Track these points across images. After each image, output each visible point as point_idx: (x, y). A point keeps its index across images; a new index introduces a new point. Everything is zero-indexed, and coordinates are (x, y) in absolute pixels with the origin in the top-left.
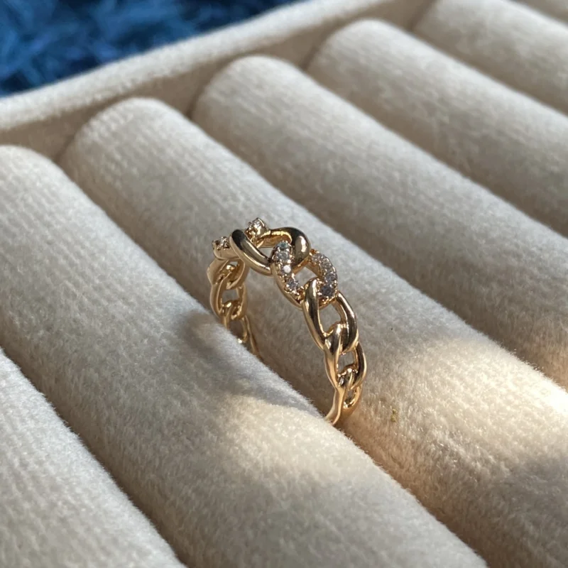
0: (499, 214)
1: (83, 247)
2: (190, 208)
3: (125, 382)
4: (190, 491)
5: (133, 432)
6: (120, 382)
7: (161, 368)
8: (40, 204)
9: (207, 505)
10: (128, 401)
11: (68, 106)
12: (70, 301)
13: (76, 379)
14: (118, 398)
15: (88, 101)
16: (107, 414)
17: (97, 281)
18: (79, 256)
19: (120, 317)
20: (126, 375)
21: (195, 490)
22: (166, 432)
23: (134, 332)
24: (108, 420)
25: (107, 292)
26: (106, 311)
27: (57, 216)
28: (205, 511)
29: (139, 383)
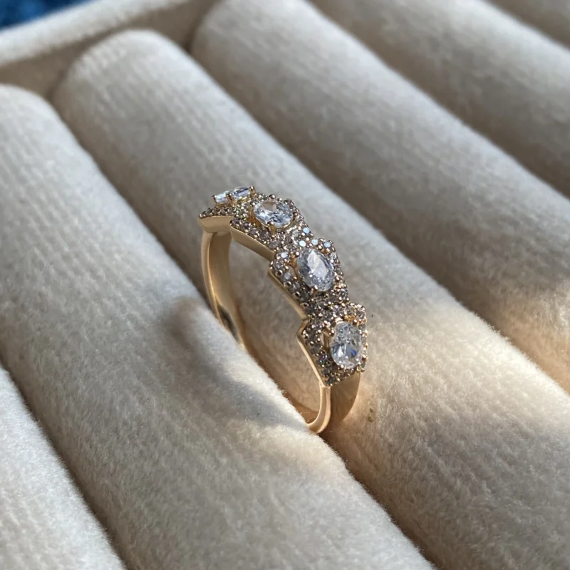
0: (497, 173)
1: (57, 208)
2: (176, 159)
3: (84, 371)
4: (143, 506)
5: (90, 429)
6: (80, 370)
7: (122, 357)
8: (19, 156)
9: (159, 524)
10: (86, 394)
11: (58, 41)
12: (36, 271)
13: (39, 359)
14: (77, 388)
15: (79, 36)
16: (66, 402)
17: (66, 249)
18: (51, 218)
19: (85, 294)
20: (86, 362)
21: (149, 505)
22: (122, 433)
23: (99, 311)
24: (67, 409)
25: (76, 261)
26: (71, 285)
27: (35, 170)
28: (157, 531)
29: (99, 373)
